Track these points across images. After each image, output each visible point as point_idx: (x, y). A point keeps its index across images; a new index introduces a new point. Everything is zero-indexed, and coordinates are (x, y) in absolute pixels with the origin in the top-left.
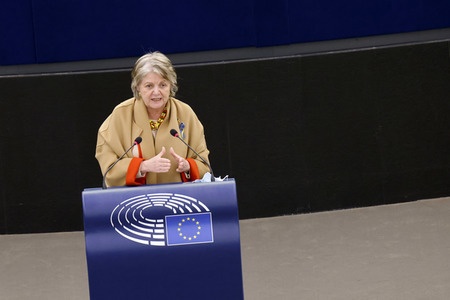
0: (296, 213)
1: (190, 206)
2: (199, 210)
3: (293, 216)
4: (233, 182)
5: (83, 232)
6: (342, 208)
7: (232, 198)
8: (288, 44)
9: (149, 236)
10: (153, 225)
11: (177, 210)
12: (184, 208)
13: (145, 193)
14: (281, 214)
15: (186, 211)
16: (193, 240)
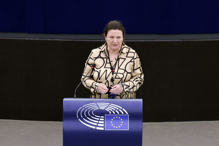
0: (172, 121)
1: (118, 111)
2: (123, 113)
3: (171, 123)
4: (141, 100)
6: (196, 120)
7: (140, 108)
8: (175, 34)
9: (96, 124)
10: (98, 119)
12: (115, 111)
13: (96, 102)
14: (165, 121)
15: (116, 113)
16: (118, 128)
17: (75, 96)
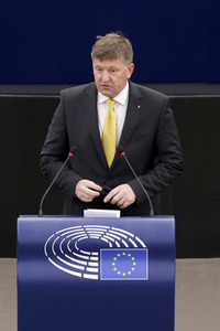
1: (127, 241)
2: (136, 246)
4: (172, 220)
5: (15, 260)
9: (83, 268)
10: (87, 258)
11: (114, 244)
13: (82, 224)
16: (127, 276)
17: (41, 211)
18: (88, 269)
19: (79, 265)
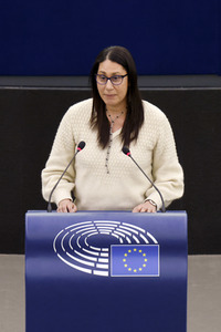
1: (138, 237)
2: (147, 241)
4: (184, 215)
5: (24, 256)
7: (183, 232)
9: (93, 265)
10: (97, 254)
11: (124, 239)
12: (131, 238)
13: (92, 219)
15: (133, 242)
16: (138, 272)
17: (50, 207)
18: (98, 266)
19: (89, 261)
